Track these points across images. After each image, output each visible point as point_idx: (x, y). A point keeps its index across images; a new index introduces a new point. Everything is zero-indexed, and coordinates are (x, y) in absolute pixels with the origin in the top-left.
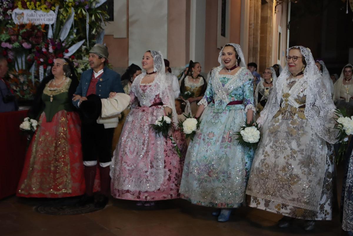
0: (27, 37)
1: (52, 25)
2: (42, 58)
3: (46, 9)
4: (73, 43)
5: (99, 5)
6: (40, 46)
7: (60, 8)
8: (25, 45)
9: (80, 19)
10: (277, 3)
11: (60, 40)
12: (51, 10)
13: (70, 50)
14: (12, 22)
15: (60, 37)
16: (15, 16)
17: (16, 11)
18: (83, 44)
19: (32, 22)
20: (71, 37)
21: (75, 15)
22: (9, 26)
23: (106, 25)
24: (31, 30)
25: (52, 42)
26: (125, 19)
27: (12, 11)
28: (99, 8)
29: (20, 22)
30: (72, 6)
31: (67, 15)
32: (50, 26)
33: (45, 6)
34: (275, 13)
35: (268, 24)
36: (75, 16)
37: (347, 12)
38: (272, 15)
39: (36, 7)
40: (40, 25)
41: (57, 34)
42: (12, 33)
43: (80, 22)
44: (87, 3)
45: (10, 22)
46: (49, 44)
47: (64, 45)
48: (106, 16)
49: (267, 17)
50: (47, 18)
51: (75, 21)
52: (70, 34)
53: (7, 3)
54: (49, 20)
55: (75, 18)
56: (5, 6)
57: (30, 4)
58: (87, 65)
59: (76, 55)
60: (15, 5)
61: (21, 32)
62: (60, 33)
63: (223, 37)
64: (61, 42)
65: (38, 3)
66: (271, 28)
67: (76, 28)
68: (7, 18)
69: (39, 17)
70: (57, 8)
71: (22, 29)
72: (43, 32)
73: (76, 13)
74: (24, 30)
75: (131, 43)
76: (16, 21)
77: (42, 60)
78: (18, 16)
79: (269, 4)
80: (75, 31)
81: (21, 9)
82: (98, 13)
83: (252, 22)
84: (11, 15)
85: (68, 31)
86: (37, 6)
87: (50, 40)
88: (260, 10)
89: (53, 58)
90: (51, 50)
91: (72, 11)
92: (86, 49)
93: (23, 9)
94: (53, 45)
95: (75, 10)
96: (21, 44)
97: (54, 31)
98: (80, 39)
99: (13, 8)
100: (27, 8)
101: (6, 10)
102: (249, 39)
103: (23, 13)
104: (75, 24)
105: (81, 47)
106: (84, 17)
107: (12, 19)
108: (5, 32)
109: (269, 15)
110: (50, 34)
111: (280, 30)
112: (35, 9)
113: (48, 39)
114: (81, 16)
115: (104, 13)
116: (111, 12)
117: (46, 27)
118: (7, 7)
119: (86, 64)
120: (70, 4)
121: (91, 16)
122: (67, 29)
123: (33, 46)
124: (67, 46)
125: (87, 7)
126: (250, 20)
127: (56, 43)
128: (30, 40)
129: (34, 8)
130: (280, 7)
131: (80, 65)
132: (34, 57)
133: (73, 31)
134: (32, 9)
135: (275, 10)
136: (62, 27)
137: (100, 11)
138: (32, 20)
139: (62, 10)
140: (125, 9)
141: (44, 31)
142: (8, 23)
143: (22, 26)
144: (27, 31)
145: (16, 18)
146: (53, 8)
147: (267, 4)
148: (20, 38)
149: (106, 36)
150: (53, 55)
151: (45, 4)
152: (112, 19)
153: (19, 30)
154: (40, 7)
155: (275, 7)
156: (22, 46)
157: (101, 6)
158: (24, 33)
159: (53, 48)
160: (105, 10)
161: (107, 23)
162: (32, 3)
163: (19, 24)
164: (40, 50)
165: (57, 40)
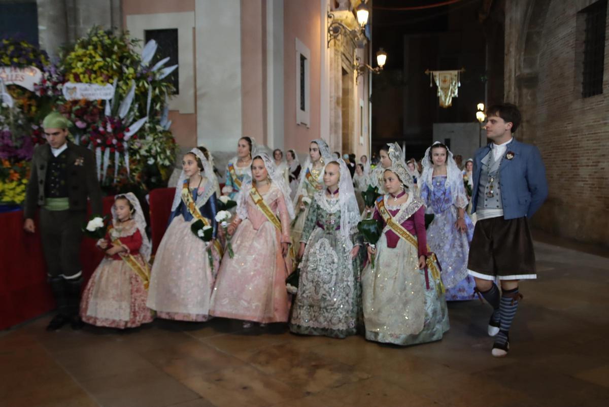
0: (80, 114)
1: (110, 101)
2: (99, 138)
3: (102, 82)
4: (135, 121)
5: (163, 76)
6: (96, 125)
7: (119, 80)
8: (80, 124)
9: (142, 93)
10: (358, 73)
11: (119, 117)
12: (108, 82)
13: (131, 128)
14: (63, 98)
15: (119, 114)
16: (67, 91)
17: (68, 85)
18: (146, 122)
19: (86, 97)
20: (132, 113)
21: (137, 88)
22: (59, 103)
23: (171, 99)
24: (85, 106)
25: (110, 121)
26: (192, 92)
27: (63, 86)
28: (162, 80)
29: (71, 98)
30: (133, 78)
31: (127, 89)
32: (108, 103)
33: (101, 79)
34: (357, 84)
35: (350, 97)
36: (136, 90)
37: (431, 85)
38: (353, 87)
39: (90, 80)
40: (96, 100)
41: (115, 111)
42: (63, 111)
43: (141, 96)
44: (150, 74)
45: (60, 97)
46: (107, 122)
47: (123, 122)
48: (171, 89)
49: (348, 89)
50: (103, 92)
51: (136, 95)
52: (131, 109)
53: (57, 76)
54: (106, 94)
55: (137, 92)
56: (55, 79)
57: (84, 77)
58: (150, 146)
59: (138, 135)
60: (66, 78)
61: (74, 108)
62: (119, 109)
63: (302, 111)
64: (121, 120)
65: (93, 76)
66: (353, 101)
67: (138, 103)
68: (57, 93)
69: (94, 92)
70: (115, 81)
71: (75, 106)
72: (99, 109)
73: (138, 86)
74: (78, 107)
75: (199, 119)
76: (68, 97)
77: (99, 141)
78: (69, 91)
79: (349, 74)
80: (137, 106)
81: (73, 83)
82: (163, 86)
83: (333, 94)
84: (61, 90)
85: (129, 106)
86: (92, 79)
87: (107, 118)
88: (341, 82)
89: (112, 138)
90: (109, 129)
91: (133, 83)
92: (150, 128)
93: (75, 82)
94: (112, 123)
95: (136, 82)
96: (74, 122)
97: (112, 107)
98: (142, 116)
99: (64, 82)
100: (80, 81)
101: (55, 84)
102: (330, 113)
103: (75, 88)
104: (137, 98)
105: (144, 124)
106: (146, 91)
107: (62, 95)
108: (54, 109)
109: (350, 87)
110: (108, 111)
111: (362, 103)
112: (90, 82)
113: (106, 116)
114: (143, 90)
115: (169, 85)
116: (176, 84)
117: (103, 102)
118: (57, 81)
119: (150, 144)
120: (130, 76)
121: (154, 89)
122: (127, 104)
123: (88, 125)
124: (128, 124)
125: (150, 79)
126: (330, 93)
127: (115, 121)
128: (85, 117)
129: (88, 81)
130: (361, 78)
131: (143, 146)
132: (89, 138)
133: (134, 107)
134: (87, 82)
135: (357, 82)
136: (121, 102)
137: (164, 84)
138: (86, 95)
139: (121, 83)
140: (192, 81)
141: (100, 107)
142: (58, 99)
143: (75, 102)
144: (82, 109)
145: (68, 94)
146: (111, 81)
147: (347, 75)
148: (73, 116)
149: (171, 112)
150: (112, 135)
151: (101, 76)
152: (177, 92)
153: (71, 107)
154: (95, 80)
155: (357, 79)
156: (75, 126)
157: (166, 78)
158: (78, 110)
159: (112, 127)
160: (170, 83)
161: (172, 97)
162: (87, 76)
163: (71, 100)
164: (96, 130)
165: (116, 118)
